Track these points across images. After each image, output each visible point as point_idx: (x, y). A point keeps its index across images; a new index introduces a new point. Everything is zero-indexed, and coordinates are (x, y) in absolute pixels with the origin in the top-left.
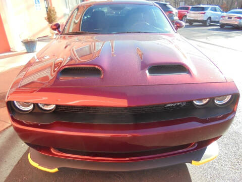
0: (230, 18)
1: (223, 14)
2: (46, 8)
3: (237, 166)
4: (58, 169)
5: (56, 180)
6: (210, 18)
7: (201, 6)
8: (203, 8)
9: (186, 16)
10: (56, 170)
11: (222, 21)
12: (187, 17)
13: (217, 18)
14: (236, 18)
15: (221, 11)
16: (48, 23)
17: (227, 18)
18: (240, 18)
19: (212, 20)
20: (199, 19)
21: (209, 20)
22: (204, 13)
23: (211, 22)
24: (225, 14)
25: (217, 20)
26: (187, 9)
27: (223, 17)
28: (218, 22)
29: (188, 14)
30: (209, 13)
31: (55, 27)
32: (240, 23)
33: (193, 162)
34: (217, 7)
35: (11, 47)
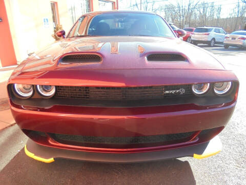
0: (234, 38)
1: (226, 35)
2: (55, 28)
3: (242, 165)
4: (54, 159)
5: (52, 174)
6: (214, 39)
7: (205, 27)
8: (207, 29)
9: (190, 37)
10: (51, 160)
11: (226, 42)
12: (192, 38)
13: (220, 39)
14: (239, 38)
15: (224, 33)
16: (55, 40)
17: (231, 39)
18: (244, 39)
19: (216, 41)
20: (203, 40)
21: (213, 41)
22: (208, 34)
23: (216, 43)
24: (228, 35)
25: (221, 41)
26: (191, 30)
27: (226, 37)
28: (222, 43)
29: (193, 35)
30: (213, 34)
31: (60, 34)
32: (244, 43)
33: (195, 155)
34: (221, 29)
35: (18, 61)
